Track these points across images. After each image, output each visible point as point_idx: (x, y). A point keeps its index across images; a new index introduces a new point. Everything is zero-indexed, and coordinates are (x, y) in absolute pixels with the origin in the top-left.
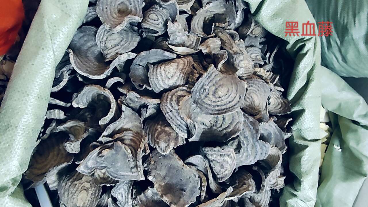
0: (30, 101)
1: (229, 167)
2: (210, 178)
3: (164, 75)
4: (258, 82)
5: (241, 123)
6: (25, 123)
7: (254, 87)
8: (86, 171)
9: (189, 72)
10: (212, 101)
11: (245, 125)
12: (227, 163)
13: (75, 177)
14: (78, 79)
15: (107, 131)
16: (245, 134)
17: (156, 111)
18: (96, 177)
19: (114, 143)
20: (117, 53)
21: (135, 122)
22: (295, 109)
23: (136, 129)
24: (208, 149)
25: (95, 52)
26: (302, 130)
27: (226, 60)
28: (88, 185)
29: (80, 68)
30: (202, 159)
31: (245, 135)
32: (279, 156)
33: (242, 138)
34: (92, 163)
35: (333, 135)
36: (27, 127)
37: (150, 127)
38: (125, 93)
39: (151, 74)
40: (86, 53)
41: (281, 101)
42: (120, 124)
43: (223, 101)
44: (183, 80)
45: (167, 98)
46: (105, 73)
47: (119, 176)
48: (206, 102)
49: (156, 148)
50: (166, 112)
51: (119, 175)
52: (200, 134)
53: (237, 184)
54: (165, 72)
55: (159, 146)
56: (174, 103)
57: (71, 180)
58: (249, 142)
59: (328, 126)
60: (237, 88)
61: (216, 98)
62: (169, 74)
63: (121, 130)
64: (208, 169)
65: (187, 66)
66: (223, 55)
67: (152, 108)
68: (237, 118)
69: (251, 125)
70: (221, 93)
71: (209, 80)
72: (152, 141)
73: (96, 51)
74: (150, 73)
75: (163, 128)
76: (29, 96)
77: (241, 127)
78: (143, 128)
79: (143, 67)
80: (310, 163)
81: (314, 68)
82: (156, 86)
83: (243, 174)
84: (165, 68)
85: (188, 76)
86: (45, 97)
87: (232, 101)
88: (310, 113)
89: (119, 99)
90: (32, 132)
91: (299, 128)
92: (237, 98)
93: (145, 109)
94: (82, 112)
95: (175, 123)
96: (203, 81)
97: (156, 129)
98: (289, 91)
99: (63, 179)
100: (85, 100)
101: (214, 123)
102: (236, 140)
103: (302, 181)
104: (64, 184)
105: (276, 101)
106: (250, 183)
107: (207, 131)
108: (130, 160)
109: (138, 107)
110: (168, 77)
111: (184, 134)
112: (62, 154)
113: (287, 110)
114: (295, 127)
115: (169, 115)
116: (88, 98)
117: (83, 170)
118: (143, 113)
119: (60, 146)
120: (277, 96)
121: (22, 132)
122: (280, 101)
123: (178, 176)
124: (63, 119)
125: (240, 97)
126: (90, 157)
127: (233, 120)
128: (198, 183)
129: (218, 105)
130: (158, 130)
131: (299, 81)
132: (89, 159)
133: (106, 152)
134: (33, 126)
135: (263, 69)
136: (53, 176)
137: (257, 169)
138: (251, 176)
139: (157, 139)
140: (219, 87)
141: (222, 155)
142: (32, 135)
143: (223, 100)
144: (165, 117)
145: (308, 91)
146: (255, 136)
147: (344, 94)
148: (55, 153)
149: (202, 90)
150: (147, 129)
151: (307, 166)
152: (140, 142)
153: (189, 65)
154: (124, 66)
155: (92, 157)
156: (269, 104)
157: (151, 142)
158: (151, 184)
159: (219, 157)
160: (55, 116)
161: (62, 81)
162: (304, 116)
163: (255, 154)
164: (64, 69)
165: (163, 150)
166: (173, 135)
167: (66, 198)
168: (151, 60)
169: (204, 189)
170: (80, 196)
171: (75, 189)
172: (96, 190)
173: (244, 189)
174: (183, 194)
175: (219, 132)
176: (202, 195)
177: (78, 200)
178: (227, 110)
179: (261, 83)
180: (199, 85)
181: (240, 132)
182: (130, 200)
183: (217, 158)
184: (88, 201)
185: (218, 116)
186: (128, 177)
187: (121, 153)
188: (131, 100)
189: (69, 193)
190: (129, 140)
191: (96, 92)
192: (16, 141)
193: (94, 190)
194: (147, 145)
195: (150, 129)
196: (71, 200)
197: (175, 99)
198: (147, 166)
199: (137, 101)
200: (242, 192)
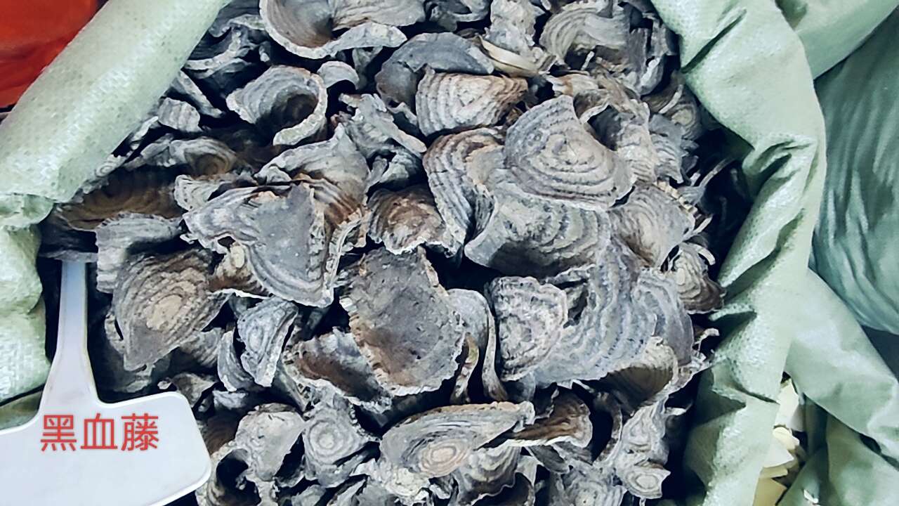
0: (142, 42)
1: (543, 338)
2: (490, 353)
3: (454, 93)
4: (660, 198)
5: (600, 249)
6: (110, 84)
7: (650, 204)
8: (204, 231)
9: (511, 101)
10: (548, 164)
11: (608, 257)
12: (541, 325)
13: (166, 265)
14: (260, 58)
15: (286, 155)
16: (604, 278)
17: (407, 176)
18: (217, 278)
19: (294, 185)
20: (365, 18)
21: (355, 174)
22: (733, 309)
23: (350, 190)
24: (506, 280)
25: (318, 15)
26: (738, 364)
27: (602, 110)
28: (189, 288)
29: (276, 24)
30: (483, 304)
31: (603, 280)
32: (670, 369)
33: (592, 286)
34: (225, 216)
35: (805, 468)
36: (112, 94)
37: (383, 201)
38: (354, 106)
39: (426, 85)
40: (299, 8)
41: (701, 284)
42: (319, 160)
43: (573, 174)
44: (493, 115)
45: (445, 145)
46: (325, 47)
47: (272, 279)
48: (534, 165)
49: (382, 244)
50: (433, 170)
51: (274, 277)
52: (495, 247)
53: (548, 416)
54: (459, 89)
55: (392, 235)
56: (457, 157)
57: (155, 267)
58: (609, 300)
59: (797, 442)
60: (613, 169)
61: (560, 162)
62: (466, 94)
63: (316, 175)
64: (490, 330)
65: (512, 90)
67: (402, 164)
68: (595, 235)
69: (623, 261)
70: (573, 154)
71: (556, 118)
72: (378, 228)
73: (322, 11)
74: (424, 82)
75: (413, 203)
76: (146, 30)
77: (599, 257)
78: (368, 195)
79: (412, 71)
80: (740, 449)
81: (799, 223)
82: (428, 115)
83: (569, 402)
84: (461, 80)
85: (507, 108)
87: (595, 184)
88: (765, 325)
89: (336, 115)
90: (119, 113)
91: (732, 357)
92: (607, 186)
93: (385, 160)
94: (238, 134)
95: (445, 197)
96: (541, 115)
97: (395, 204)
98: (726, 263)
99: (139, 260)
100: (258, 102)
101: (537, 232)
102: (578, 288)
103: (711, 488)
104: (135, 270)
105: (690, 280)
106: (582, 424)
107: (514, 248)
108: (314, 234)
109: (370, 154)
110: (461, 101)
111: (459, 228)
113: (712, 304)
114: (723, 353)
115: (438, 178)
116: (265, 101)
117: (198, 225)
118: (378, 167)
119: (160, 189)
120: (693, 269)
121: (97, 99)
122: (698, 283)
123: (413, 319)
124: (190, 133)
125: (615, 188)
126: (226, 199)
127: (583, 236)
128: (458, 341)
129: (560, 178)
130: (400, 205)
131: (756, 242)
132: (222, 204)
133: (266, 197)
134: (125, 101)
135: (678, 193)
136: (118, 250)
137: (607, 400)
138: (587, 409)
139: (393, 221)
141: (537, 299)
142: (114, 121)
143: (573, 171)
144: (427, 178)
145: (773, 269)
146: (627, 286)
148: (145, 197)
149: (532, 136)
150: (374, 204)
151: (730, 454)
152: (350, 213)
153: (518, 90)
155: (230, 203)
156: (673, 270)
157: (374, 231)
159: (525, 307)
160: (177, 119)
161: (221, 53)
162: (751, 329)
163: (616, 336)
164: (238, 21)
165: (398, 242)
166: (435, 220)
167: (126, 303)
168: (433, 61)
169: (468, 371)
170: (162, 305)
171: (156, 288)
172: (204, 306)
173: (563, 430)
174: (412, 362)
175: (542, 255)
176: (459, 387)
177: (153, 312)
178: (577, 196)
179: (668, 202)
180: (530, 121)
181: (592, 265)
182: (278, 348)
183: (521, 308)
184: (178, 321)
185: (550, 217)
186: (293, 290)
187: (300, 211)
188: (360, 129)
189: (140, 293)
190: (326, 203)
191: (289, 88)
192: (75, 111)
193: (199, 303)
194: (364, 230)
195: (381, 203)
196: (137, 309)
197: (463, 148)
198: (348, 278)
199: (373, 140)
200: (556, 435)
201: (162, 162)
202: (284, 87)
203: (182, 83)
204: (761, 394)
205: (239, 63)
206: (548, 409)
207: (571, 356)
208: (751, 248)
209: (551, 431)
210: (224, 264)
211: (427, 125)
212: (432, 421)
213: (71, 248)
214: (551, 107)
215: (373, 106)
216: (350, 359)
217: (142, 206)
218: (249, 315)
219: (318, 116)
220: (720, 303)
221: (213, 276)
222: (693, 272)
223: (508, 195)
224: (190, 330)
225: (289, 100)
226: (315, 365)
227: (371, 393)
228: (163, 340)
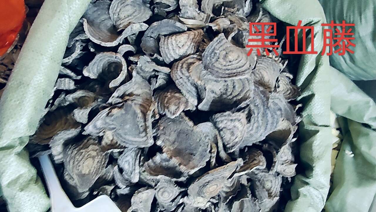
0: (43, 61)
1: (239, 133)
2: (220, 145)
3: (175, 44)
4: (267, 61)
5: (251, 91)
6: (36, 83)
7: (264, 65)
8: (95, 131)
9: (199, 41)
10: (222, 65)
11: (255, 93)
12: (237, 129)
13: (81, 146)
14: (90, 50)
15: (117, 91)
16: (256, 102)
17: (165, 82)
19: (124, 103)
20: (130, 23)
21: (145, 89)
22: (305, 94)
23: (146, 96)
24: (218, 115)
25: (108, 25)
26: (312, 115)
27: (236, 33)
28: (94, 153)
29: (93, 35)
30: (211, 126)
32: (290, 129)
33: (252, 107)
34: (101, 123)
35: (343, 141)
36: (38, 87)
38: (136, 61)
39: (162, 44)
40: (99, 25)
41: (290, 88)
42: (130, 88)
43: (233, 66)
44: (193, 49)
45: (178, 66)
46: (117, 40)
48: (217, 66)
49: (165, 114)
50: (176, 79)
51: (127, 140)
52: (210, 102)
53: (247, 160)
54: (176, 42)
56: (184, 70)
57: (77, 149)
58: (260, 110)
59: (339, 132)
60: (247, 57)
61: (227, 62)
62: (180, 43)
63: (131, 95)
64: (217, 136)
65: (198, 36)
66: (233, 28)
67: (162, 78)
68: (247, 86)
69: (261, 93)
70: (231, 57)
71: (220, 45)
72: (161, 108)
73: (109, 23)
74: (161, 43)
75: (173, 94)
76: (43, 56)
77: (251, 95)
78: (153, 95)
79: (154, 39)
80: (321, 148)
82: (167, 55)
83: (254, 152)
84: (176, 37)
85: (198, 44)
86: (58, 60)
87: (243, 66)
88: (319, 97)
89: (130, 67)
91: (309, 113)
92: (247, 66)
93: (155, 79)
94: (91, 84)
95: (185, 88)
96: (214, 45)
97: (165, 96)
98: (298, 77)
99: (70, 148)
100: (96, 69)
101: (224, 92)
102: (247, 109)
103: (314, 166)
104: (70, 152)
105: (285, 87)
106: (261, 159)
107: (217, 100)
109: (148, 78)
110: (179, 47)
111: (194, 99)
112: (70, 123)
113: (296, 95)
114: (305, 113)
115: (179, 81)
116: (98, 68)
117: (91, 130)
118: (153, 82)
119: (68, 116)
120: (285, 82)
121: (33, 91)
122: (288, 87)
123: (187, 141)
124: (72, 90)
126: (99, 116)
127: (243, 88)
128: (208, 145)
129: (229, 68)
130: (167, 96)
131: (308, 66)
132: (98, 119)
133: (115, 111)
134: (44, 87)
135: (272, 54)
136: (59, 146)
137: (268, 147)
138: (261, 153)
139: (167, 104)
140: (229, 52)
141: (233, 120)
143: (233, 65)
144: (175, 83)
145: (317, 75)
146: (266, 103)
147: (353, 95)
148: (63, 122)
149: (213, 54)
150: (157, 98)
151: (318, 151)
152: (150, 106)
153: (200, 35)
154: (135, 40)
155: (101, 117)
156: (279, 87)
157: (160, 109)
158: (160, 150)
159: (229, 123)
160: (65, 86)
161: (74, 53)
162: (314, 101)
163: (266, 123)
164: (77, 38)
165: (172, 113)
166: (183, 99)
167: (71, 166)
168: (162, 32)
169: (214, 155)
170: (86, 163)
171: (81, 157)
172: (102, 159)
173: (255, 164)
174: (192, 158)
175: (229, 100)
176: (212, 162)
177: (83, 167)
178: (238, 74)
179: (270, 61)
180: (210, 49)
181: (250, 99)
182: (137, 167)
183: (227, 124)
184: (94, 168)
185: (228, 84)
186: (136, 143)
187: (130, 112)
188: (141, 69)
189: (75, 161)
190: (138, 105)
191: (107, 61)
192: (26, 98)
193: (100, 158)
194: (156, 111)
195: (159, 97)
196: (76, 168)
197: (186, 66)
198: (156, 132)
199: (147, 72)
200: (253, 167)
201: (63, 104)
202: (105, 61)
203: (62, 70)
204: (324, 124)
205: (81, 53)
206: (246, 157)
207: (250, 135)
208: (306, 68)
209: (250, 166)
210: (104, 140)
211: (167, 60)
212: (206, 178)
213: (40, 151)
214: (217, 41)
215: (145, 60)
216: (167, 163)
217: (63, 126)
218: (122, 157)
219: (124, 71)
220: (299, 94)
221: (102, 145)
222: (285, 84)
223: (209, 80)
224: (100, 170)
225: (108, 65)
226: (155, 170)
227: (179, 174)
228: (91, 177)
